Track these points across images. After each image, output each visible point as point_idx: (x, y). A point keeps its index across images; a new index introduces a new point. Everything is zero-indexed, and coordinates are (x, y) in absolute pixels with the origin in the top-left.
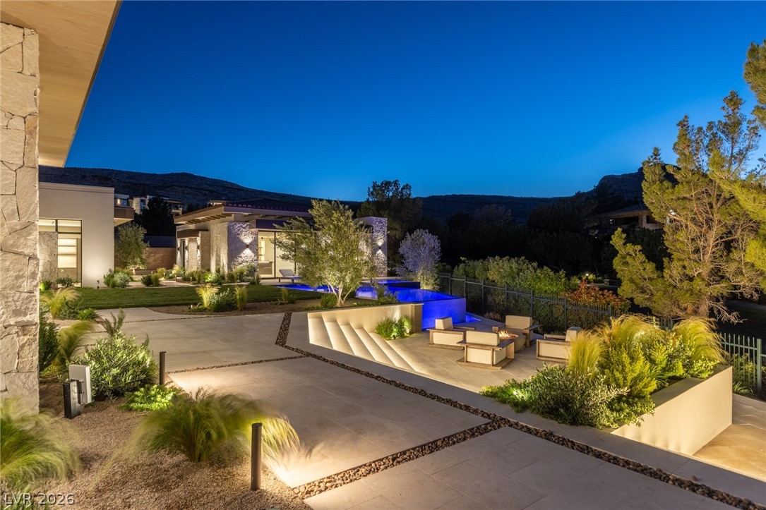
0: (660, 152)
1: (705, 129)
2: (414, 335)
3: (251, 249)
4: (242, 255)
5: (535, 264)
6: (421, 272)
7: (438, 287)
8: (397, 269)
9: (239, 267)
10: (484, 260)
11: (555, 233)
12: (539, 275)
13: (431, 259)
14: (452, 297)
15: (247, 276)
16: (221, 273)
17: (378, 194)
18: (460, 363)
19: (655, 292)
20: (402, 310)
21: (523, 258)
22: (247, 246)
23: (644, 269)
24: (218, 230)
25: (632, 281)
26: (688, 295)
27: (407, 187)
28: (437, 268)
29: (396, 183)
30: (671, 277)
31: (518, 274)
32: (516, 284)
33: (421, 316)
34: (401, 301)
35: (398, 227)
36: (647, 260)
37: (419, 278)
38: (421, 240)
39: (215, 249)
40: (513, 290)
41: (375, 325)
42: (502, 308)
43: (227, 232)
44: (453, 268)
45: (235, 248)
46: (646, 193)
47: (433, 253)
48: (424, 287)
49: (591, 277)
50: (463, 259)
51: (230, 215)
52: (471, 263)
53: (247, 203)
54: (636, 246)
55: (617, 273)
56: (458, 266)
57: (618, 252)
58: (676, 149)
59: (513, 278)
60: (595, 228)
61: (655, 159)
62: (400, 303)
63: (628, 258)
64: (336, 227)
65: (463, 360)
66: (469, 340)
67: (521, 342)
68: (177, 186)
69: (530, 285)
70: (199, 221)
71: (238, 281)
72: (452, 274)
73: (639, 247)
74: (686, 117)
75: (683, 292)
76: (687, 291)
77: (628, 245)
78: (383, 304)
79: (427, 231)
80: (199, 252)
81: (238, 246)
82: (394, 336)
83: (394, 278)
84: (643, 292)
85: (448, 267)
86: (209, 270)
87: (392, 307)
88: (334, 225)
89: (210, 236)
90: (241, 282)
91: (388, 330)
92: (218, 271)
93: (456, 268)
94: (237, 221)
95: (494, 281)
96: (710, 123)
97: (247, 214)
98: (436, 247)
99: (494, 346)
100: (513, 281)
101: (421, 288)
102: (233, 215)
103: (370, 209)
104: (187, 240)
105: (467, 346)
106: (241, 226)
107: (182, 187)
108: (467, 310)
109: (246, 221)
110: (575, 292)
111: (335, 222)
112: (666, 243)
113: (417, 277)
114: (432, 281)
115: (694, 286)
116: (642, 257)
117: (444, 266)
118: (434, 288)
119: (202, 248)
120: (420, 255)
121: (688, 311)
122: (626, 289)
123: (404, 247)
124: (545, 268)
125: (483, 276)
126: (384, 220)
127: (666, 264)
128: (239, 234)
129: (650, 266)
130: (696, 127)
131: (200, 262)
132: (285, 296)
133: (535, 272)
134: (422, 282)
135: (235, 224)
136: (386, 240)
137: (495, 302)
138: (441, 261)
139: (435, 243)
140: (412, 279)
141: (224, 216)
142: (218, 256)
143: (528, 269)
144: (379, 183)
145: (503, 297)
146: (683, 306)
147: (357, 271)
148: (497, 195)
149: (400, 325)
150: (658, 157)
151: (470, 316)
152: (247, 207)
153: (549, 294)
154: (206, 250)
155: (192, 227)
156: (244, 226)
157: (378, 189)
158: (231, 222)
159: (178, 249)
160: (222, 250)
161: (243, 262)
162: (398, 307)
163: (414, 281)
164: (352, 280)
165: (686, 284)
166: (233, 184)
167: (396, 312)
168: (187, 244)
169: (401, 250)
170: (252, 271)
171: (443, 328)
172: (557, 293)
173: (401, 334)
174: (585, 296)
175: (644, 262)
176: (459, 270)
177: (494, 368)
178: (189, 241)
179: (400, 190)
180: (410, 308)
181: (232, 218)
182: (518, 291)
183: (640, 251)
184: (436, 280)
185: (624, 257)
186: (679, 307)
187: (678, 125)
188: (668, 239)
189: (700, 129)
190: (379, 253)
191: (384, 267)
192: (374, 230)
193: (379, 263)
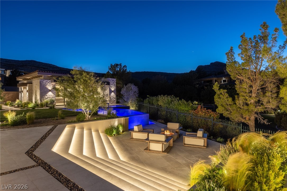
0: (233, 49)
1: (252, 38)
2: (124, 133)
3: (52, 92)
4: (47, 95)
5: (178, 98)
6: (130, 102)
7: (138, 108)
8: (120, 101)
9: (46, 100)
10: (157, 96)
11: (183, 86)
12: (180, 103)
13: (134, 96)
14: (143, 113)
15: (50, 104)
16: (37, 103)
17: (113, 69)
18: (145, 151)
19: (232, 111)
20: (118, 121)
21: (173, 95)
22: (50, 91)
23: (228, 101)
24: (36, 83)
25: (222, 105)
26: (247, 112)
27: (125, 66)
28: (137, 100)
29: (120, 65)
30: (239, 104)
31: (171, 103)
32: (171, 107)
33: (128, 123)
34: (119, 116)
35: (121, 83)
36: (229, 96)
37: (129, 105)
38: (130, 88)
39: (34, 92)
40: (169, 109)
41: (104, 129)
42: (164, 117)
43: (39, 84)
44: (144, 100)
45: (44, 92)
46: (228, 66)
47: (135, 93)
48: (132, 108)
49: (197, 103)
50: (148, 96)
51: (42, 76)
52: (151, 98)
53: (50, 71)
54: (224, 90)
55: (215, 102)
56: (146, 99)
57: (216, 93)
58: (240, 48)
59: (169, 104)
60: (197, 84)
61: (231, 51)
62: (118, 117)
63: (221, 96)
64: (84, 80)
65: (147, 149)
66: (150, 138)
67: (176, 137)
68: (28, 66)
69: (176, 107)
70: (27, 79)
71: (45, 107)
72: (143, 102)
73: (226, 91)
74: (244, 33)
75: (244, 111)
76: (246, 110)
77: (221, 89)
78: (109, 118)
79: (133, 84)
80: (27, 93)
81: (45, 90)
82: (114, 134)
83: (119, 104)
84: (227, 111)
85: (142, 99)
86: (32, 102)
87: (114, 120)
88: (83, 79)
89: (32, 86)
90: (47, 107)
91: (111, 132)
92: (36, 102)
93: (145, 100)
94: (45, 79)
95: (161, 106)
96: (255, 36)
97: (50, 76)
98: (137, 91)
99: (163, 142)
100: (169, 105)
101: (130, 109)
102: (43, 76)
103: (109, 75)
104: (22, 88)
105: (149, 142)
106: (47, 81)
107: (31, 66)
108: (150, 118)
109: (50, 79)
110: (196, 111)
111: (84, 78)
112: (236, 89)
113: (128, 104)
114: (135, 106)
115: (249, 108)
116: (227, 95)
117: (140, 99)
118: (136, 109)
119: (29, 92)
120: (130, 94)
121: (246, 119)
122: (220, 110)
123: (123, 91)
124: (183, 100)
125: (156, 103)
126: (115, 80)
127: (236, 98)
128: (46, 85)
129: (230, 99)
130: (248, 38)
131: (28, 98)
132: (60, 115)
133: (178, 101)
134: (130, 106)
135: (44, 80)
136: (115, 88)
137: (161, 114)
138: (139, 97)
139: (136, 89)
140: (126, 105)
141: (39, 76)
142: (36, 95)
143: (175, 100)
144: (113, 65)
145: (165, 112)
146: (245, 117)
147: (96, 102)
148: (161, 72)
149: (117, 128)
150: (232, 51)
151: (151, 121)
152: (50, 73)
153: (185, 111)
154: (31, 92)
155: (25, 82)
156: (48, 81)
157: (113, 67)
158: (42, 79)
159: (20, 92)
160: (37, 92)
161: (48, 98)
162: (117, 119)
163: (127, 106)
164: (93, 107)
165: (246, 107)
166: (55, 65)
167: (116, 122)
168: (22, 90)
169: (121, 92)
170: (52, 102)
171: (138, 131)
172: (188, 111)
173: (118, 133)
174: (200, 112)
175: (228, 97)
176: (146, 101)
177: (163, 153)
178: (23, 88)
179: (122, 67)
180: (122, 120)
181: (43, 77)
182: (171, 110)
183: (226, 92)
184: (137, 105)
185: (219, 95)
186: (242, 117)
187: (241, 37)
188: (237, 87)
189: (250, 39)
190: (113, 94)
191: (115, 100)
192: (110, 84)
193: (112, 98)
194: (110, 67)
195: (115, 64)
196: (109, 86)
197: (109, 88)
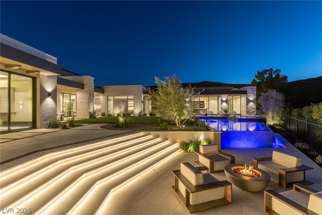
20: (205, 135)
33: (220, 140)
72: (290, 114)
82: (189, 151)
118: (280, 122)
120: (269, 104)
123: (260, 100)
126: (254, 87)
136: (255, 97)
162: (202, 132)
167: (201, 136)
176: (294, 112)
190: (251, 104)
191: (254, 111)
192: (248, 93)
193: (251, 108)
194: (257, 75)
195: (263, 71)
196: (246, 95)
197: (247, 97)
